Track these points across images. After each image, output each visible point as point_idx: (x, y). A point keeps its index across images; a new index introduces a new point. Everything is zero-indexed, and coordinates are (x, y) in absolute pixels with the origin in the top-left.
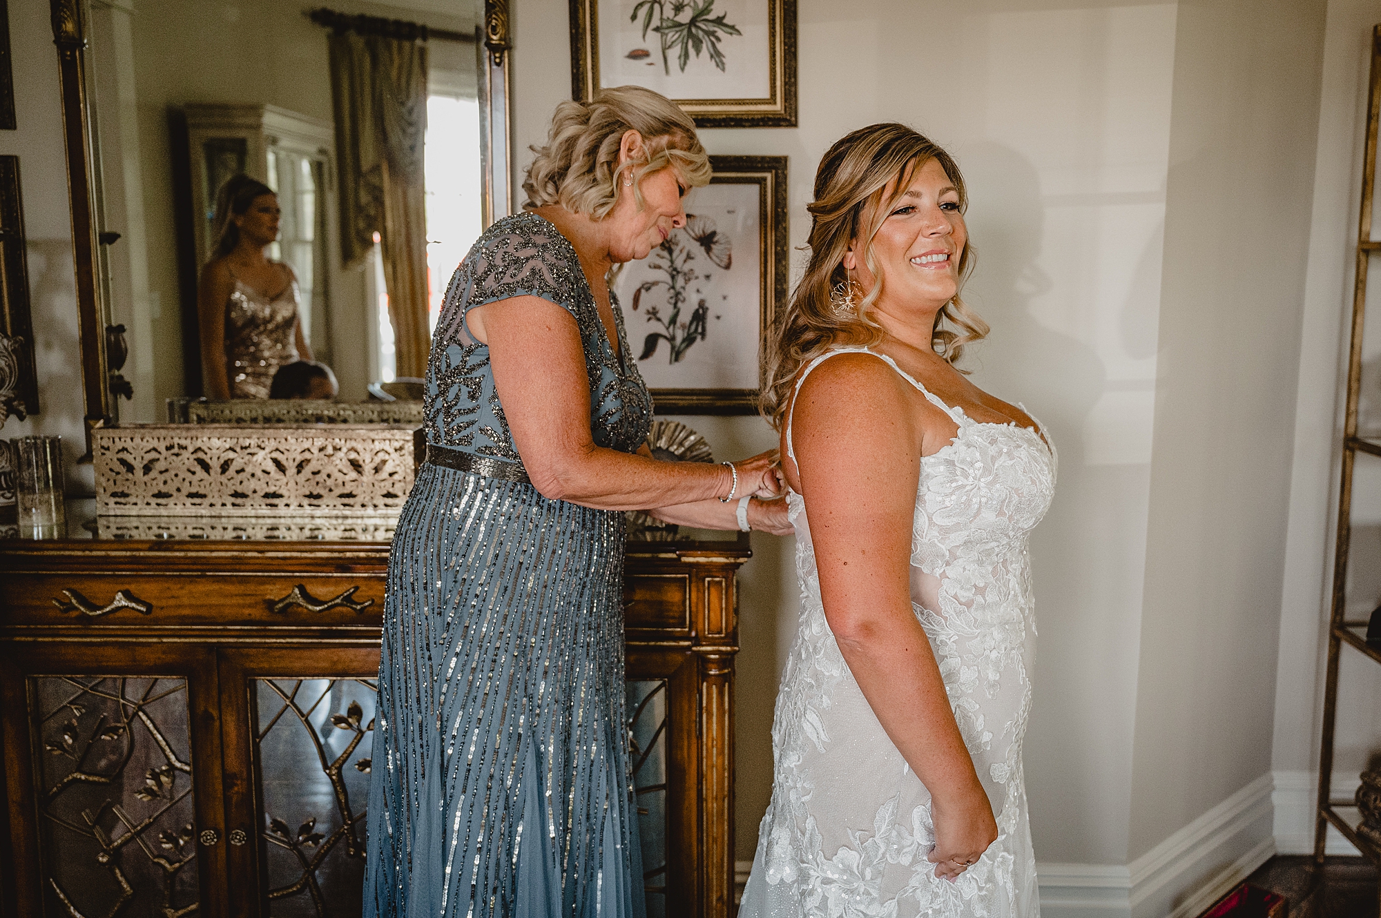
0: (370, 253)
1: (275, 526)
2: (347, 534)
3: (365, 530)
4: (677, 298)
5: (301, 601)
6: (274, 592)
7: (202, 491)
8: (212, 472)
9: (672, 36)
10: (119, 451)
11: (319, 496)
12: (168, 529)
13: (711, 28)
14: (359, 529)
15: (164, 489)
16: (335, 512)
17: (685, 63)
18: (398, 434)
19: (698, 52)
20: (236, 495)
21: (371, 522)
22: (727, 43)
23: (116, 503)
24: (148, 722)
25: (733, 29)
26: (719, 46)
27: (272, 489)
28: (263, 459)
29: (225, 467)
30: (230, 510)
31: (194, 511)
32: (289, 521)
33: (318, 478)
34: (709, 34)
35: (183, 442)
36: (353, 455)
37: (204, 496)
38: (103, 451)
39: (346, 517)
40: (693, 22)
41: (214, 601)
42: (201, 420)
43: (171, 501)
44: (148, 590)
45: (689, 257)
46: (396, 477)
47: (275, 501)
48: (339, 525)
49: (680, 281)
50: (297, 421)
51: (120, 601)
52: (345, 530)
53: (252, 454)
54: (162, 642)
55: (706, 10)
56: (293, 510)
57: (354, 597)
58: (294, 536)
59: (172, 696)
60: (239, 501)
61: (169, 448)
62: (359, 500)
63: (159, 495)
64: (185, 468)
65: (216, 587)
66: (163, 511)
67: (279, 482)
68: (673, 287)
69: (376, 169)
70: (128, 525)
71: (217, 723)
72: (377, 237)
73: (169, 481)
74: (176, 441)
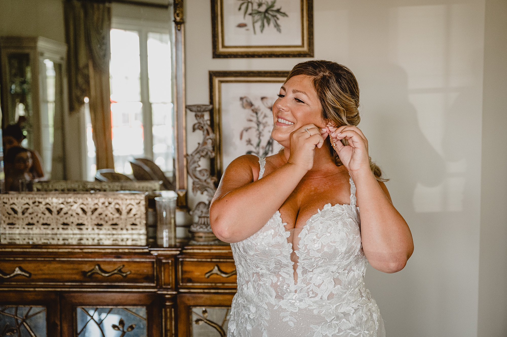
0: (83, 107)
1: (81, 239)
2: (115, 242)
3: (122, 240)
4: (260, 135)
5: (99, 272)
6: (86, 268)
7: (48, 222)
8: (53, 214)
9: (257, 17)
10: (11, 204)
11: (101, 225)
12: (32, 239)
13: (275, 14)
14: (120, 240)
15: (31, 222)
16: (109, 232)
17: (263, 29)
18: (138, 196)
19: (269, 24)
20: (64, 224)
21: (125, 237)
22: (282, 20)
23: (10, 228)
24: (28, 327)
25: (284, 14)
26: (279, 22)
27: (80, 222)
28: (76, 208)
29: (59, 212)
30: (61, 231)
31: (45, 231)
32: (88, 236)
33: (101, 216)
34: (274, 16)
35: (40, 200)
36: (117, 206)
37: (49, 225)
38: (4, 204)
39: (113, 234)
40: (266, 11)
41: (60, 272)
42: (38, 190)
43: (34, 227)
44: (30, 267)
45: (265, 116)
46: (137, 216)
47: (82, 227)
48: (111, 238)
49: (261, 127)
50: (83, 190)
51: (18, 271)
52: (114, 240)
53: (72, 206)
54: (36, 291)
55: (272, 6)
56: (90, 231)
57: (123, 270)
58: (90, 242)
59: (38, 315)
60: (65, 227)
61: (34, 203)
62: (120, 226)
63: (29, 224)
64: (40, 212)
65: (59, 265)
66: (31, 232)
67: (84, 219)
68: (258, 130)
69: (87, 66)
70: (15, 238)
71: (59, 328)
72: (86, 100)
73: (33, 218)
74: (37, 200)
